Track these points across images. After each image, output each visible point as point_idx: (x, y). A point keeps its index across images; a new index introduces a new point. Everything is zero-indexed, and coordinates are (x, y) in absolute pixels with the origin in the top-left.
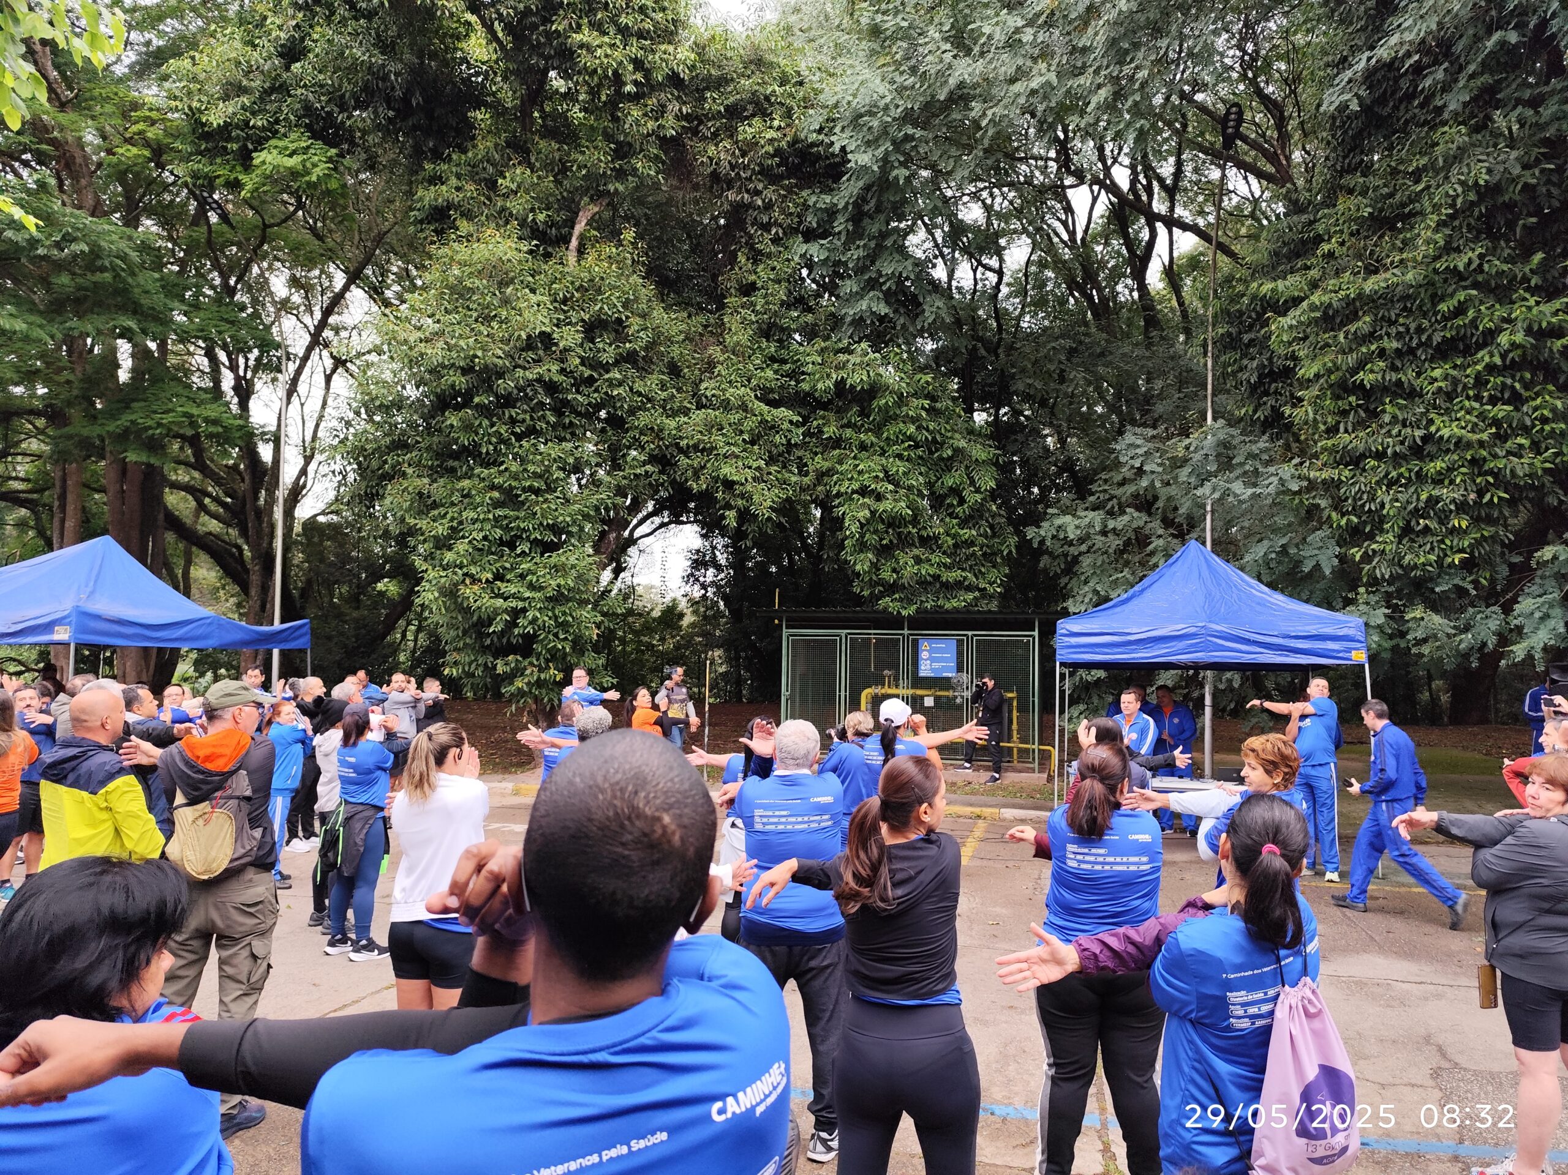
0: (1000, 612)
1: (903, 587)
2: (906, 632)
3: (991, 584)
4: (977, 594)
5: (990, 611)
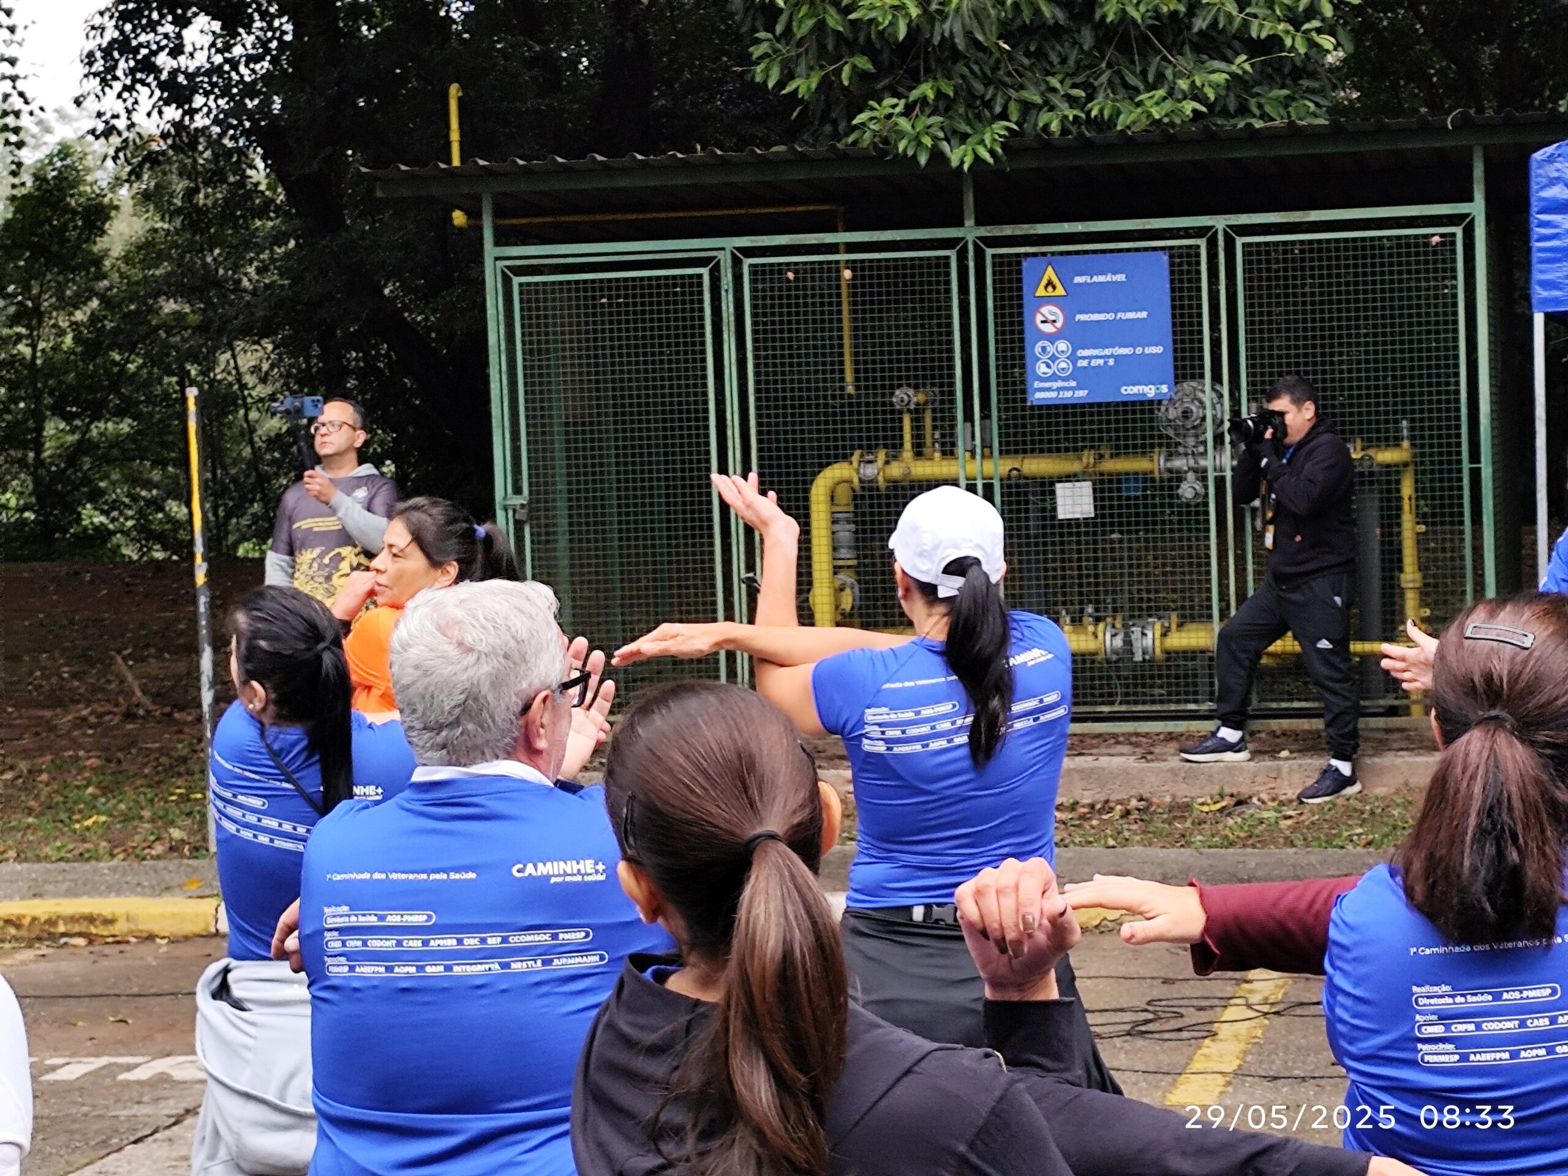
0: (1335, 131)
1: (949, 54)
2: (970, 232)
3: (1296, 21)
4: (1242, 63)
5: (1293, 132)
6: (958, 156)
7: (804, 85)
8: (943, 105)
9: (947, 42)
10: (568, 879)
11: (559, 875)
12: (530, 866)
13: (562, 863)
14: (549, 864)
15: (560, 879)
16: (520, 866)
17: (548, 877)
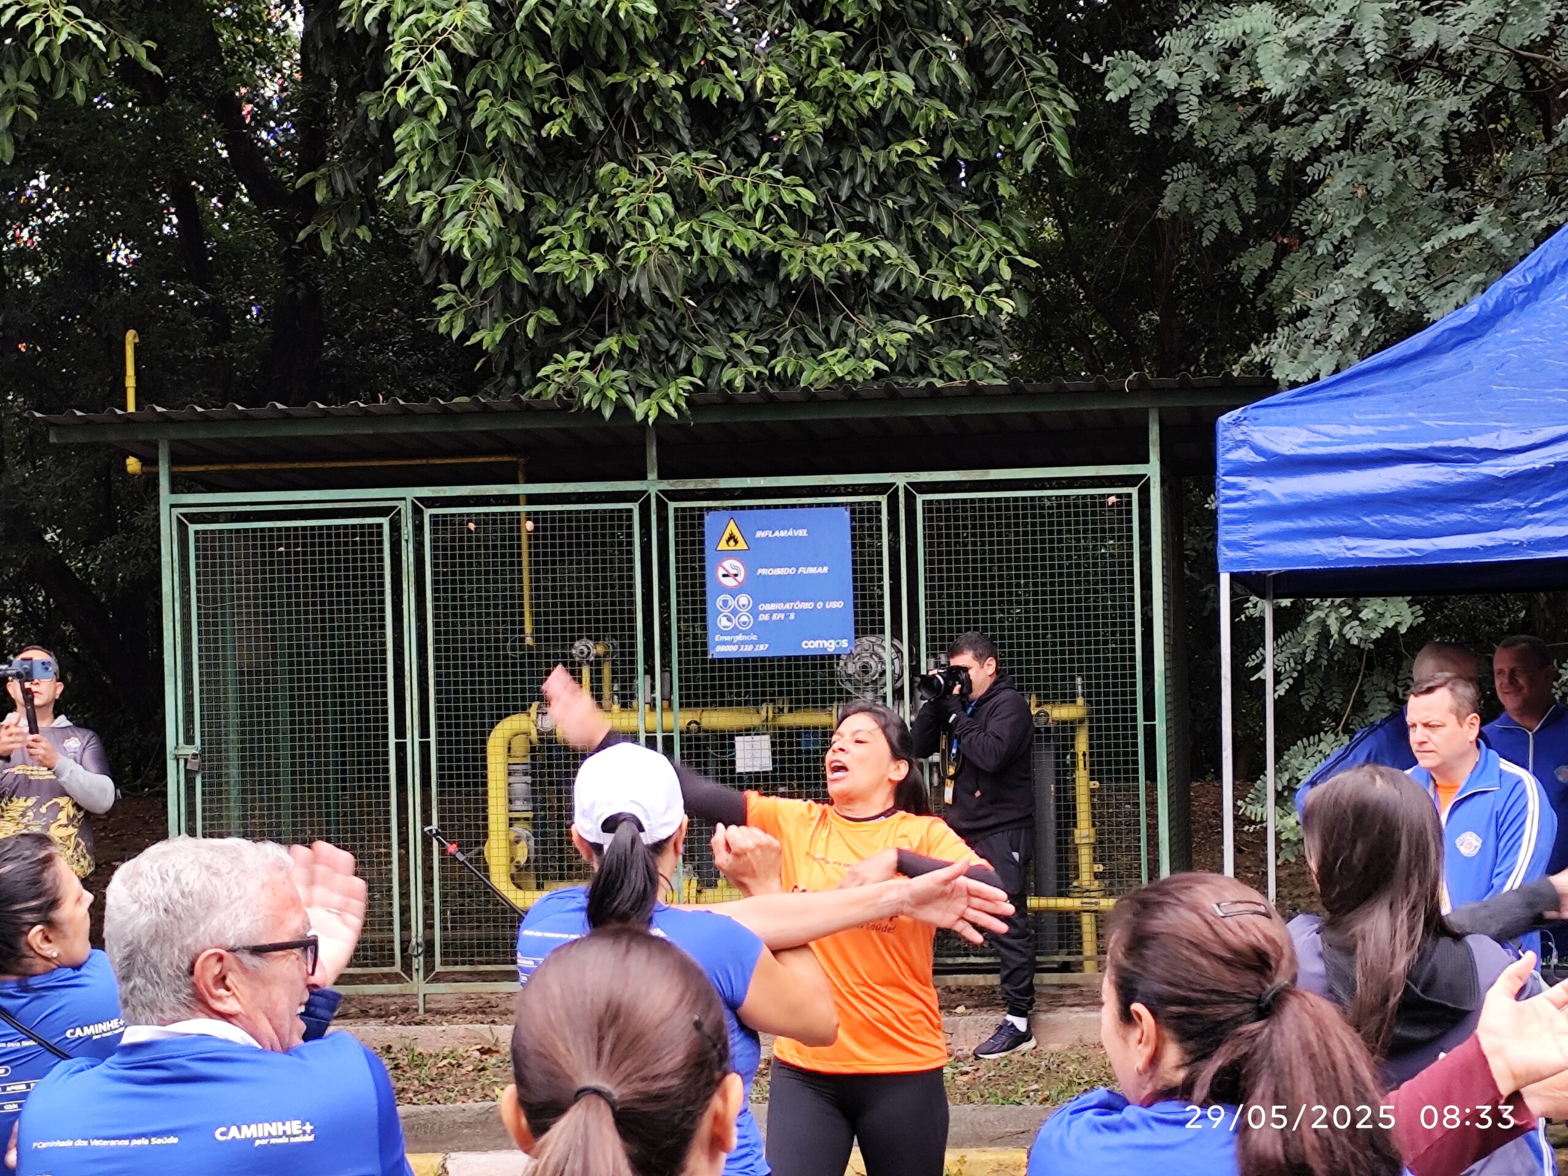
0: (1015, 392)
1: (635, 308)
2: (653, 485)
3: (977, 283)
4: (923, 324)
5: (974, 392)
6: (642, 409)
7: (489, 337)
8: (628, 359)
9: (634, 298)
10: (273, 1141)
11: (264, 1138)
12: (234, 1129)
13: (267, 1125)
14: (253, 1126)
15: (265, 1142)
16: (224, 1129)
17: (252, 1140)
